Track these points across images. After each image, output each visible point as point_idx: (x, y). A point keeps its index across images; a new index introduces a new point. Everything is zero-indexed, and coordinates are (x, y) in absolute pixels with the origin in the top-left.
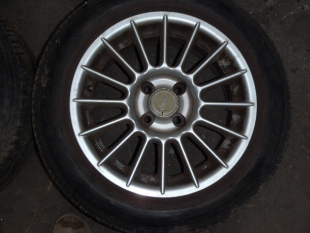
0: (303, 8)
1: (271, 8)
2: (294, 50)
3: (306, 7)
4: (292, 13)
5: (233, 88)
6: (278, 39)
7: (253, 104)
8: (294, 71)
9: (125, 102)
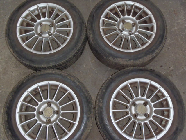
0: (184, 69)
1: (172, 70)
2: (183, 85)
3: (185, 69)
4: (180, 71)
5: (164, 102)
6: (176, 81)
7: (172, 108)
8: (184, 93)
9: (128, 110)
